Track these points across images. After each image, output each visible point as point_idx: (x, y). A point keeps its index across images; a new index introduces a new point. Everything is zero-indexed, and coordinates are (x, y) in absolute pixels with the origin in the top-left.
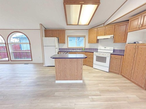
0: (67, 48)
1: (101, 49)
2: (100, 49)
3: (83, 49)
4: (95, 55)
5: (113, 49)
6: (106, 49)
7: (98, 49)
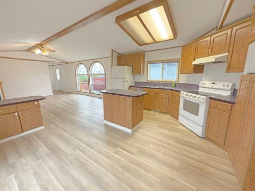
0: (146, 81)
1: (205, 86)
2: (203, 85)
3: (173, 85)
4: (182, 97)
5: (230, 88)
6: (214, 86)
7: (200, 85)
